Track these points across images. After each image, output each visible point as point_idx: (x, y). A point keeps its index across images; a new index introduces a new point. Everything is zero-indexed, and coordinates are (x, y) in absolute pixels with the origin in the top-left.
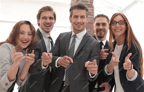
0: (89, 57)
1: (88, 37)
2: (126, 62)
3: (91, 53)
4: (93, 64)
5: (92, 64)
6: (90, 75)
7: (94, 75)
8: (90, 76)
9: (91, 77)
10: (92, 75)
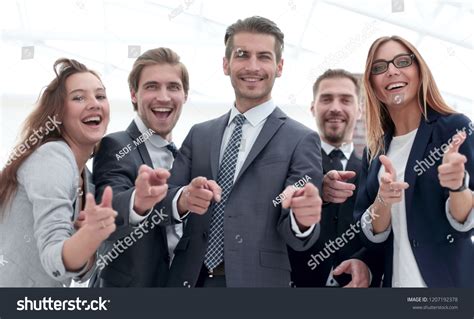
0: (287, 177)
3: (291, 164)
4: (305, 194)
5: (302, 194)
6: (295, 228)
7: (308, 228)
8: (294, 233)
9: (300, 234)
10: (303, 229)
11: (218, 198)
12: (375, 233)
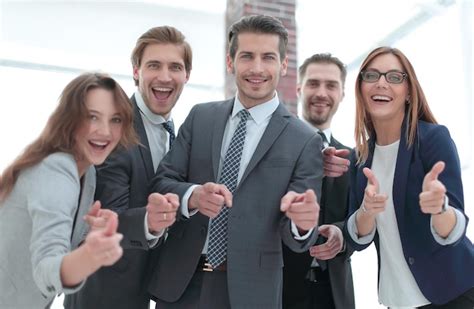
0: (291, 181)
1: (287, 121)
2: (428, 190)
3: (295, 168)
4: (305, 200)
5: (301, 200)
6: (295, 230)
7: (307, 232)
8: (293, 235)
9: (298, 237)
10: (302, 233)
11: (230, 203)
12: (359, 236)
